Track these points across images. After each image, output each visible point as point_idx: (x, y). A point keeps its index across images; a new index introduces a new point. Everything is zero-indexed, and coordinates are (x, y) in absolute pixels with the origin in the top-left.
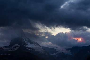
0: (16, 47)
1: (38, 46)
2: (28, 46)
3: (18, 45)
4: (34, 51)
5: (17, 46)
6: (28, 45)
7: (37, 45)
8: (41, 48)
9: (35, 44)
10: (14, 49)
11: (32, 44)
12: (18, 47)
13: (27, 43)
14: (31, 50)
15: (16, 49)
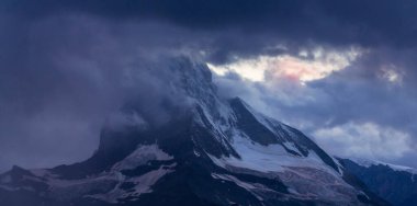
0: (142, 170)
1: (313, 160)
2: (232, 161)
3: (162, 156)
4: (287, 198)
5: (155, 165)
6: (238, 156)
7: (306, 154)
8: (337, 176)
9: (289, 145)
10: (132, 185)
11: (265, 143)
12: (161, 172)
13: (230, 135)
14: (263, 188)
15: (144, 186)
